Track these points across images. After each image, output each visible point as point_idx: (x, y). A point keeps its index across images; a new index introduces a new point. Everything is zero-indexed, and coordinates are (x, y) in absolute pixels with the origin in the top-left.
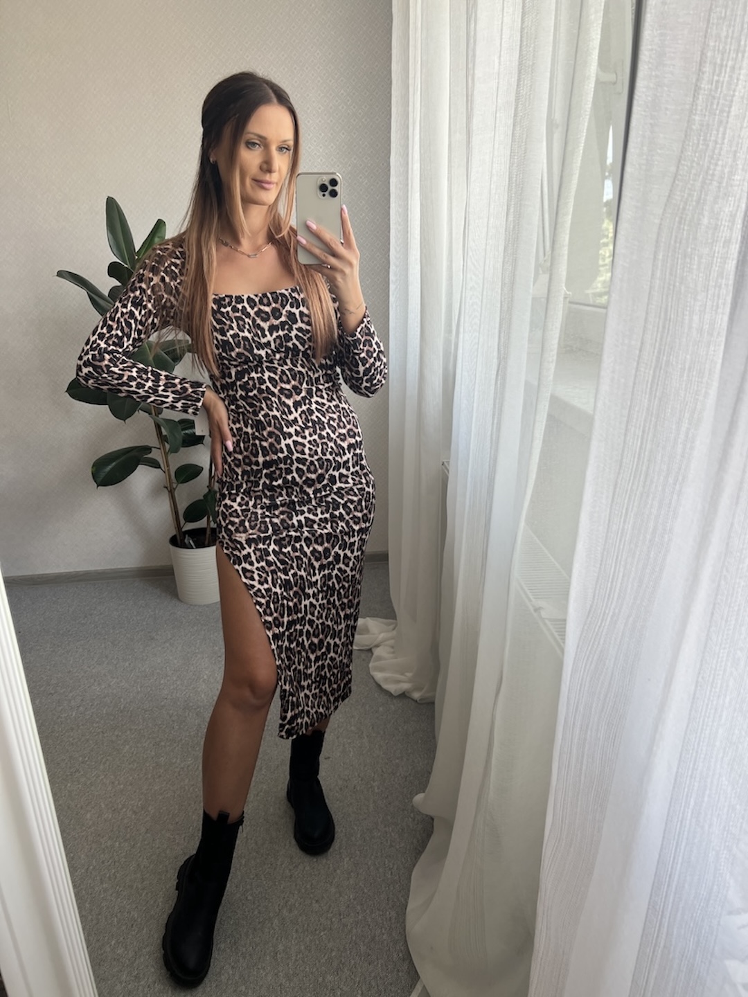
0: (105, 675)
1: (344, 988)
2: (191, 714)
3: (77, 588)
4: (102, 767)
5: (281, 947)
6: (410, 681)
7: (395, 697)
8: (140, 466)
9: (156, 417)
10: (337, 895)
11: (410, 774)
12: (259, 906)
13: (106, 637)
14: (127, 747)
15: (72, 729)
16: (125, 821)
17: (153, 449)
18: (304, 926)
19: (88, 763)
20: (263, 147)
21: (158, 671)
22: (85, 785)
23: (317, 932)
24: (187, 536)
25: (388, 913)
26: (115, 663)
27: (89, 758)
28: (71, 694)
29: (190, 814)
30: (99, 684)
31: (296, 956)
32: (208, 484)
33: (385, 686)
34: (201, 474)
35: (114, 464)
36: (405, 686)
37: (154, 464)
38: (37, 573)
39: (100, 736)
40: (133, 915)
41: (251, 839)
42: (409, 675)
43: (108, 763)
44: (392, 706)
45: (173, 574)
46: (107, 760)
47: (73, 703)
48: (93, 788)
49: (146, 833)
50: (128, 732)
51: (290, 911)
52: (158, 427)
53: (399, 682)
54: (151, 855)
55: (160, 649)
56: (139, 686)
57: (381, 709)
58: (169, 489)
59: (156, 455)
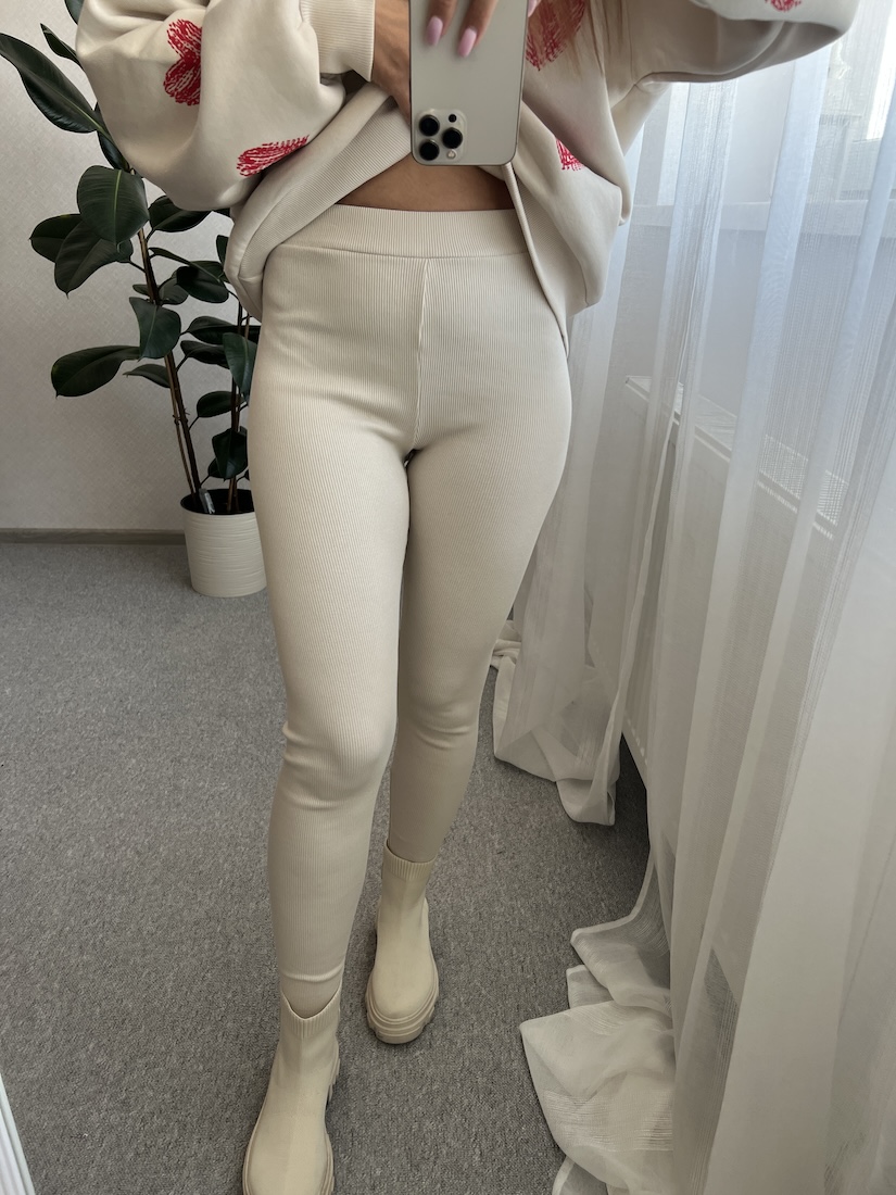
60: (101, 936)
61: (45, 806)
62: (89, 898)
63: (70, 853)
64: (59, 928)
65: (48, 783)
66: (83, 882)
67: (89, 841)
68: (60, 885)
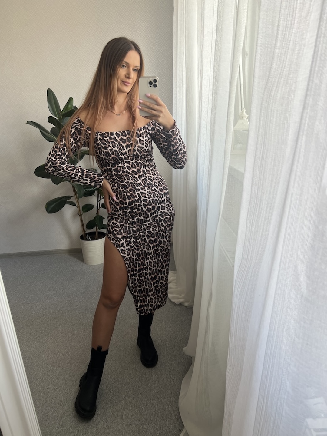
0: (52, 295)
1: (152, 431)
2: (88, 312)
3: (41, 258)
4: (49, 335)
5: (124, 413)
6: (183, 298)
7: (177, 305)
8: (66, 205)
9: (73, 183)
10: (150, 391)
11: (183, 339)
12: (116, 395)
13: (53, 279)
14: (61, 326)
15: (38, 319)
16: (59, 358)
17: (72, 197)
18: (135, 404)
19: (44, 333)
20: (127, 68)
21: (74, 294)
22: (42, 342)
23: (141, 407)
24: (87, 235)
25: (171, 399)
26: (56, 290)
27: (44, 331)
28: (37, 304)
29: (87, 355)
30: (50, 299)
31: (131, 417)
32: (96, 212)
33: (173, 300)
34: (93, 208)
35: (55, 204)
36: (181, 300)
37: (73, 204)
38: (23, 251)
39: (49, 321)
40: (61, 399)
41: (113, 366)
42: (183, 295)
43: (52, 333)
44: (176, 309)
45: (82, 252)
46: (52, 332)
47: (38, 307)
48: (45, 344)
49: (68, 364)
50: (61, 320)
51: (129, 398)
52: (74, 188)
53: (179, 298)
54: (70, 373)
55: (75, 284)
56: (66, 300)
57: (171, 310)
58: (80, 215)
59: (73, 200)
60: (53, 380)
61: (35, 343)
62: (49, 369)
63: (43, 356)
64: (42, 378)
65: (36, 335)
66: (47, 364)
67: (49, 352)
68: (41, 366)
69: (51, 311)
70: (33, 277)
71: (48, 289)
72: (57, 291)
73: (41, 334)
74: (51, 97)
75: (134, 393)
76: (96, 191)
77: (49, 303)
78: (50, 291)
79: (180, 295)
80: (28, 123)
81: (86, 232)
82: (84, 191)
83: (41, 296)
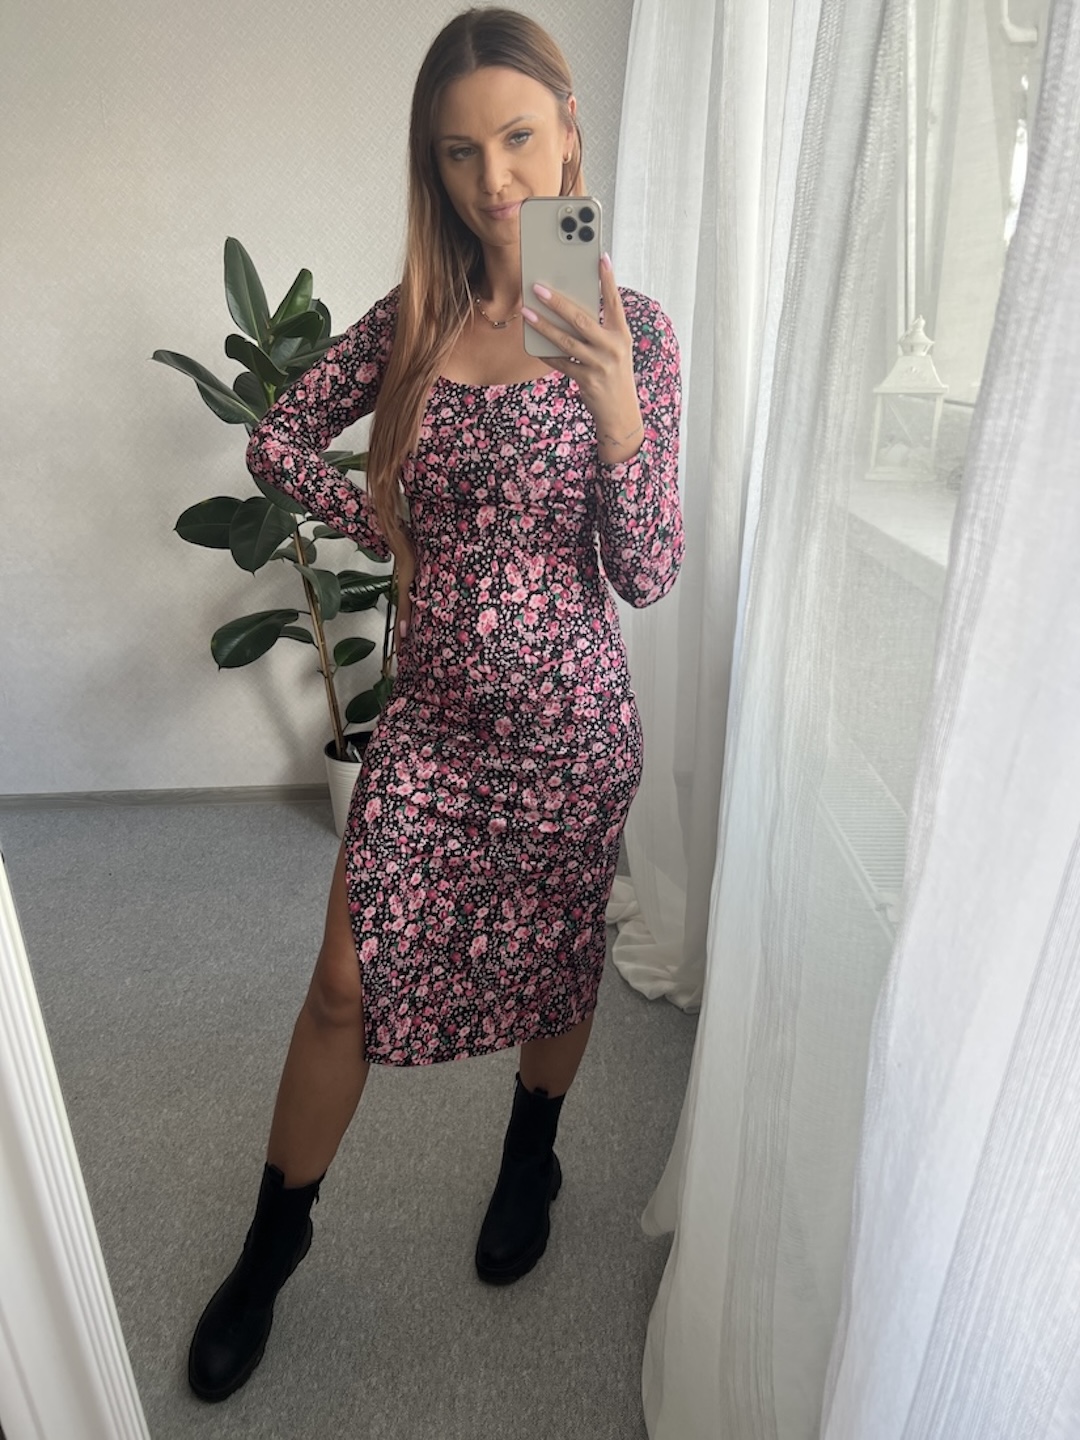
0: (226, 946)
3: (194, 812)
4: (213, 1086)
5: (461, 1390)
6: (674, 979)
7: (651, 1002)
8: (280, 640)
9: (304, 568)
10: (551, 1312)
11: (668, 1125)
12: (431, 1320)
13: (231, 887)
14: (251, 1057)
15: (176, 1025)
16: (242, 1173)
17: (300, 614)
18: (497, 1358)
19: (195, 1078)
22: (188, 1112)
23: (518, 1370)
24: (349, 744)
25: (627, 1347)
26: (241, 927)
27: (196, 1071)
28: (177, 972)
30: (217, 959)
31: (485, 1406)
32: (381, 668)
33: (635, 985)
34: (372, 653)
35: (243, 636)
36: (666, 986)
37: (304, 637)
38: (138, 788)
39: (214, 1038)
41: (424, 1213)
42: (674, 969)
43: (222, 1080)
44: (646, 1016)
45: (328, 797)
46: (222, 1076)
47: (179, 986)
48: (199, 1118)
50: (254, 1034)
51: (478, 1333)
52: (308, 585)
53: (656, 978)
56: (272, 966)
57: (628, 1019)
58: (325, 673)
59: (304, 623)
60: (221, 1249)
61: (165, 1111)
62: (208, 1210)
63: (190, 1160)
64: (181, 1242)
65: (169, 1085)
66: (203, 1192)
67: (208, 1147)
68: (181, 1195)
69: (222, 1001)
70: (168, 877)
71: (214, 921)
72: (242, 931)
73: (186, 1081)
74: (237, 265)
75: (497, 1316)
76: (382, 596)
77: (216, 973)
78: (219, 929)
79: (663, 967)
80: (159, 356)
81: (346, 733)
82: (342, 592)
83: (191, 946)
